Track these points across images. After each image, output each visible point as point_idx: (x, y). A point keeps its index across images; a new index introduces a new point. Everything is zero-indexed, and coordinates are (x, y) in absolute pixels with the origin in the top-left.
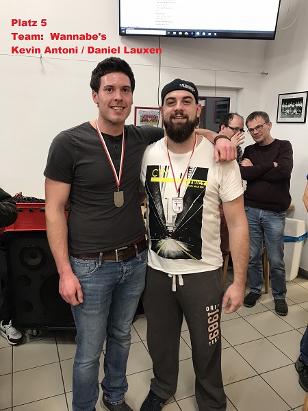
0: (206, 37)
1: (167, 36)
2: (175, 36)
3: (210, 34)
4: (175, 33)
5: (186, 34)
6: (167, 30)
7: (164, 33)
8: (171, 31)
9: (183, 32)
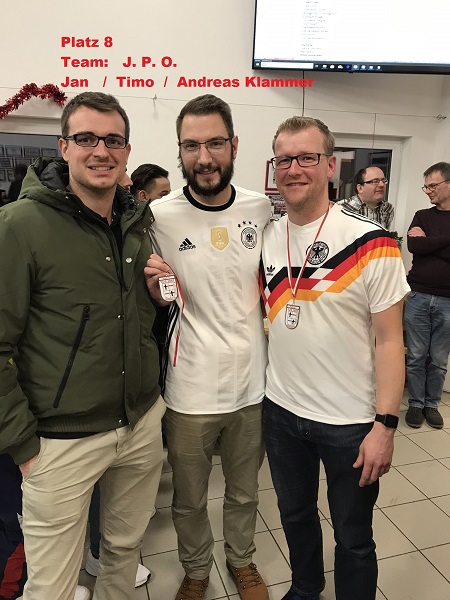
0: (366, 71)
1: (314, 70)
2: (325, 70)
3: (371, 67)
4: (325, 66)
5: (340, 67)
6: (315, 63)
7: (310, 66)
8: (321, 64)
9: (336, 65)
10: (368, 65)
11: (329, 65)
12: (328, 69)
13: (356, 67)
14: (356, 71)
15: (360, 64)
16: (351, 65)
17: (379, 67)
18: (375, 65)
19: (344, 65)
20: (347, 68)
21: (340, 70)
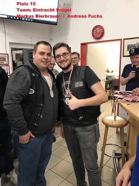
0: (28, 21)
1: (7, 18)
2: (12, 19)
4: (11, 17)
5: (17, 18)
6: (8, 16)
7: (6, 17)
8: (10, 16)
10: (28, 19)
11: (13, 17)
12: (13, 19)
14: (24, 21)
17: (32, 20)
20: (20, 19)
21: (18, 20)
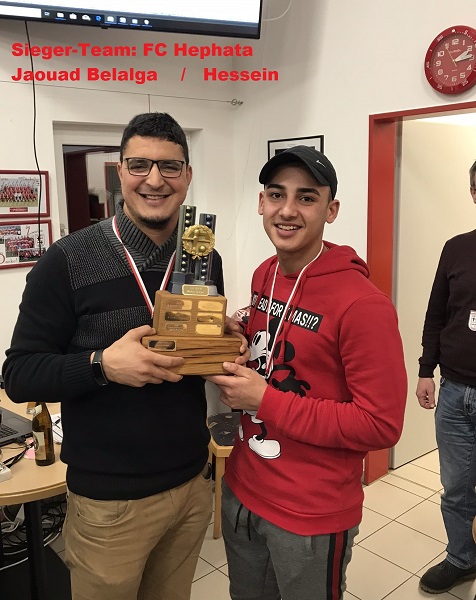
0: (128, 26)
1: (43, 20)
2: (60, 22)
3: (135, 21)
4: (60, 15)
5: (86, 17)
6: (44, 9)
7: (37, 13)
8: (54, 11)
9: (80, 13)
10: (130, 17)
11: (67, 12)
12: (67, 21)
13: (111, 19)
14: (112, 26)
15: (118, 16)
16: (103, 15)
17: (147, 22)
18: (141, 18)
19: (93, 14)
20: (97, 20)
21: (86, 23)
